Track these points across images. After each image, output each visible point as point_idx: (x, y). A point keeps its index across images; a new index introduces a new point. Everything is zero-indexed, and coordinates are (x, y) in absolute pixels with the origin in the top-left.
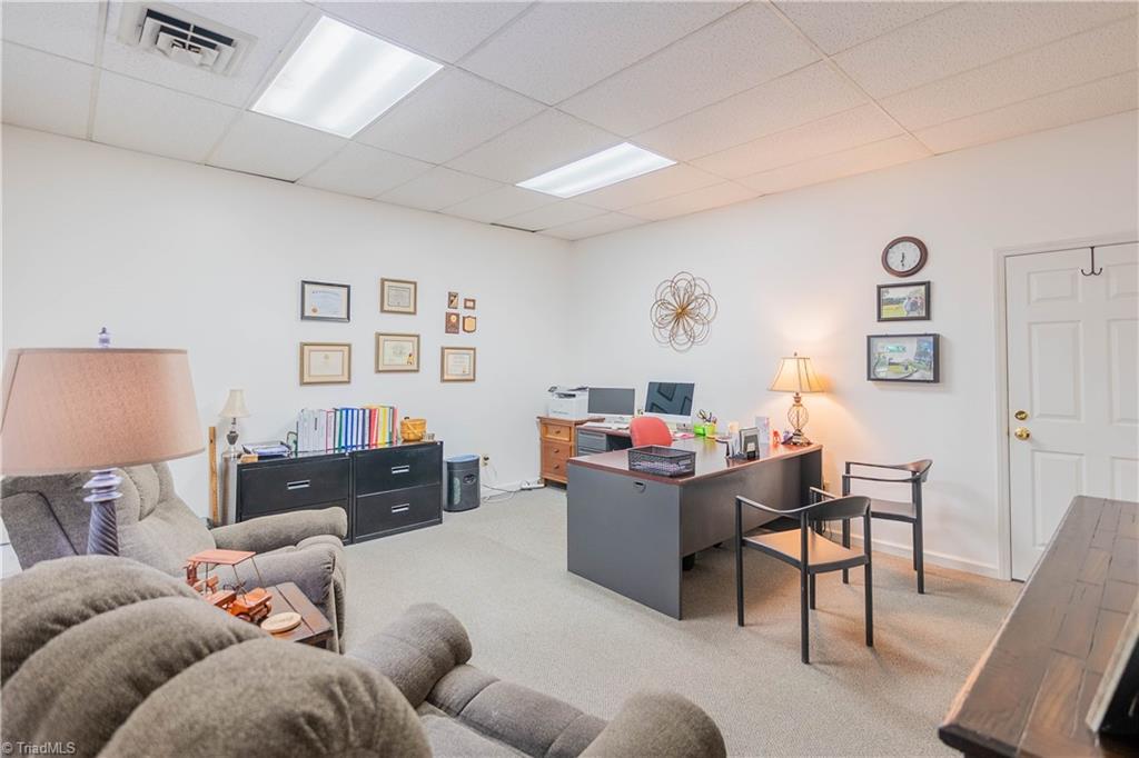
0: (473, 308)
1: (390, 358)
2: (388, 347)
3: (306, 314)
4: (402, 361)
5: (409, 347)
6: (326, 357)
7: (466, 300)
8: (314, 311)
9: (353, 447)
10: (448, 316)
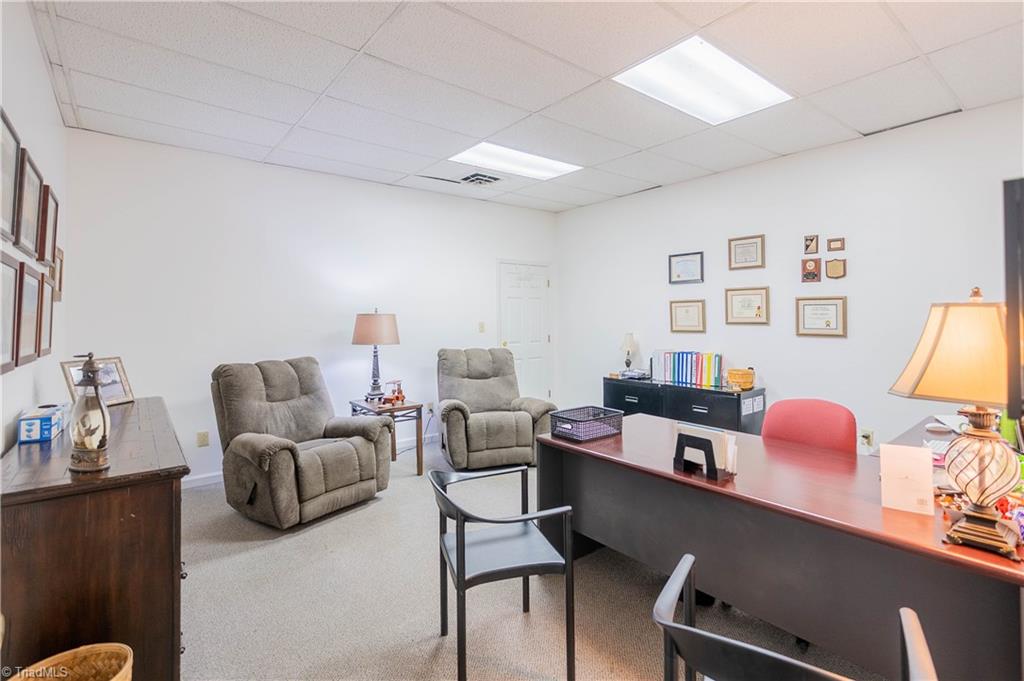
0: (842, 248)
1: (739, 311)
2: (737, 300)
3: (673, 280)
4: (750, 314)
5: (758, 300)
6: (687, 311)
7: (830, 241)
8: (679, 276)
9: (683, 383)
10: (804, 262)
